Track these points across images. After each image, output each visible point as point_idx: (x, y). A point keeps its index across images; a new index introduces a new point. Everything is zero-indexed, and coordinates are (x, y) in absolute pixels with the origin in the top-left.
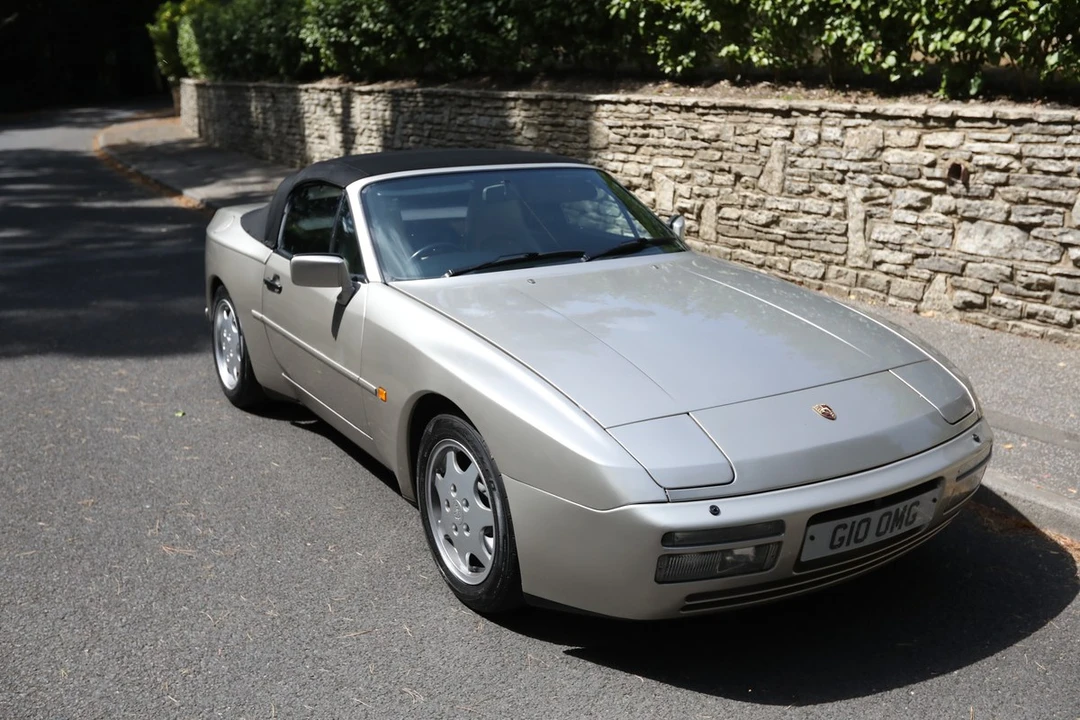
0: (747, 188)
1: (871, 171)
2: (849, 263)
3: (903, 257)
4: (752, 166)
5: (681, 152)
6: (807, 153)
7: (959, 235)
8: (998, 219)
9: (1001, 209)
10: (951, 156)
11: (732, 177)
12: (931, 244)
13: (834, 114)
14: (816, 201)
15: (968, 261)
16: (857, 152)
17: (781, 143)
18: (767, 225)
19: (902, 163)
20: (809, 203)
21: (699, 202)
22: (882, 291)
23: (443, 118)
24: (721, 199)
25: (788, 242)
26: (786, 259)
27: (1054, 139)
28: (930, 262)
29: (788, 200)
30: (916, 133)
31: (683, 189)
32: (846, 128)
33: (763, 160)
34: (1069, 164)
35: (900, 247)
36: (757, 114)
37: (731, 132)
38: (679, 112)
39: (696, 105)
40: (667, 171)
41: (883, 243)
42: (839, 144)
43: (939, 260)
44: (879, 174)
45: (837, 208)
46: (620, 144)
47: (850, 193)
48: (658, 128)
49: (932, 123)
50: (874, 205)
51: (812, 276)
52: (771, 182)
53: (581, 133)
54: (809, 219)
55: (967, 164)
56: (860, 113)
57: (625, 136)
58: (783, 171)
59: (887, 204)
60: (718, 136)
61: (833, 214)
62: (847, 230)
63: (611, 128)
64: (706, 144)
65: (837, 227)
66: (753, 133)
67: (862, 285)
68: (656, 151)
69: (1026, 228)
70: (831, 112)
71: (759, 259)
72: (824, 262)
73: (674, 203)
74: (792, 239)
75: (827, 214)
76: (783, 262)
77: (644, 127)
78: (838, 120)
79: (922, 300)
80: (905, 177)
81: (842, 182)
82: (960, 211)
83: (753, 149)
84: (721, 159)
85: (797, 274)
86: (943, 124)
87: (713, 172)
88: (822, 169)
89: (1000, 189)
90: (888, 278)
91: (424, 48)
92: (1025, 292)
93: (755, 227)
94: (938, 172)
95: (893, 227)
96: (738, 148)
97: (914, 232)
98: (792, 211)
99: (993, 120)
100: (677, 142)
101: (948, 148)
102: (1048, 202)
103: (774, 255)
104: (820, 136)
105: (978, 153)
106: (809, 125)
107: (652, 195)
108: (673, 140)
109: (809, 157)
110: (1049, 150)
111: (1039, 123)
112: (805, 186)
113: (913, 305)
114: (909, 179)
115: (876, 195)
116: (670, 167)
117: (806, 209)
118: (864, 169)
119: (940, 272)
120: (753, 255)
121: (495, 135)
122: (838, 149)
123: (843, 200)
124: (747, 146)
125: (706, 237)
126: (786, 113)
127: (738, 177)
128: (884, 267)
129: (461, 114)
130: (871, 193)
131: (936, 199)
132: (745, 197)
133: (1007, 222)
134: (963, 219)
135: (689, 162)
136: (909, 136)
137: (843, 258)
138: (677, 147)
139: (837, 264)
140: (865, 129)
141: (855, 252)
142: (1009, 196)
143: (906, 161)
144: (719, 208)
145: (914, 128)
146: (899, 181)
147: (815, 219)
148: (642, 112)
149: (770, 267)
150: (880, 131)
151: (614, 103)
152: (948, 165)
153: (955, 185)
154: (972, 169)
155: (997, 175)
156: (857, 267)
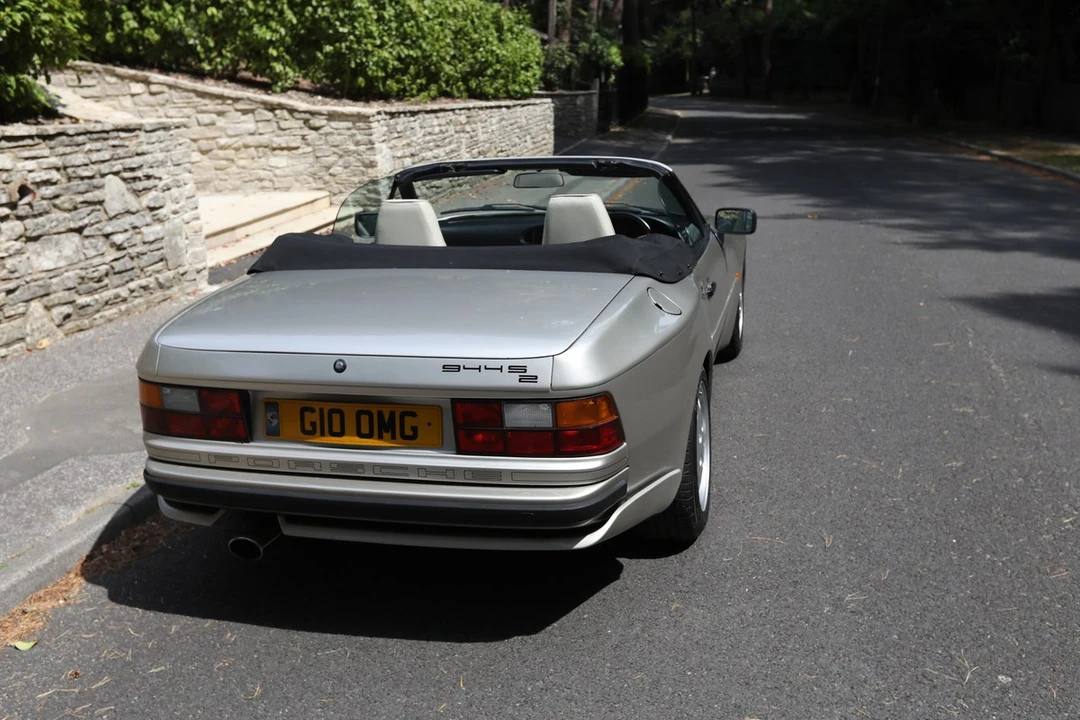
7: (33, 257)
8: (63, 230)
9: (65, 219)
10: (13, 178)
12: (17, 275)
15: (52, 278)
27: (77, 149)
28: (21, 294)
34: (95, 167)
43: (29, 288)
69: (79, 230)
79: (27, 335)
82: (27, 233)
89: (57, 202)
92: (97, 285)
94: (3, 200)
99: (31, 137)
101: (7, 171)
102: (89, 203)
105: (30, 171)
110: (79, 158)
111: (68, 135)
119: (32, 299)
131: (4, 226)
133: (69, 230)
134: (30, 239)
142: (66, 205)
152: (14, 187)
153: (20, 208)
154: (32, 187)
155: (53, 188)
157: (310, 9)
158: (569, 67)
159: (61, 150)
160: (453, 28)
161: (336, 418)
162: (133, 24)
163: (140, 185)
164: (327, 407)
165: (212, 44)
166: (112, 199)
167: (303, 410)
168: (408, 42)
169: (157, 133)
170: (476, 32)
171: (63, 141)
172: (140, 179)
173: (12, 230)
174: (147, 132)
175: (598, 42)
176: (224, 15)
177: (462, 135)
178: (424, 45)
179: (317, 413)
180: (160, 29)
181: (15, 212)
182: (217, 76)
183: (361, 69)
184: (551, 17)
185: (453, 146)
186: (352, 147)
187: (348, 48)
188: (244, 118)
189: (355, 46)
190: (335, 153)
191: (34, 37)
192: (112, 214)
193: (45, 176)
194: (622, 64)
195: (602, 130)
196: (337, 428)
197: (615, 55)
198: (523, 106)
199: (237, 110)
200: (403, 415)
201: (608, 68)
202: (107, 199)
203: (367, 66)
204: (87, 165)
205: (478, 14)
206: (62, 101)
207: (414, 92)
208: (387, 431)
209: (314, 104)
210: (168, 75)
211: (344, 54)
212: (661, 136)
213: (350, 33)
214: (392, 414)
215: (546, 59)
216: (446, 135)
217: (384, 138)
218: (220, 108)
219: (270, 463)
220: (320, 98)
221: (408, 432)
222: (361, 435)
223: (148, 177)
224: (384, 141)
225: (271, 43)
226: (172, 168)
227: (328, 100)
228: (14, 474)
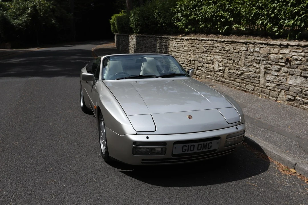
0: (236, 64)
1: (266, 60)
2: (260, 86)
3: (273, 85)
4: (237, 58)
5: (220, 54)
6: (251, 55)
7: (288, 79)
8: (298, 75)
9: (299, 72)
10: (287, 56)
11: (232, 61)
12: (281, 81)
13: (258, 44)
14: (252, 68)
15: (290, 87)
16: (263, 55)
17: (244, 52)
18: (240, 75)
19: (274, 58)
20: (251, 69)
21: (224, 68)
22: (268, 95)
23: (167, 44)
24: (229, 67)
25: (245, 80)
26: (244, 84)
28: (280, 87)
29: (246, 68)
30: (278, 49)
31: (221, 64)
32: (261, 48)
33: (240, 56)
35: (273, 82)
36: (239, 44)
37: (232, 49)
38: (220, 43)
39: (224, 41)
40: (217, 59)
41: (268, 80)
42: (259, 52)
43: (283, 86)
44: (268, 61)
45: (258, 70)
46: (206, 52)
47: (261, 66)
48: (215, 47)
49: (282, 47)
50: (267, 70)
51: (250, 89)
52: (241, 63)
53: (198, 48)
54: (250, 73)
55: (291, 59)
56: (264, 44)
57: (208, 49)
58: (245, 60)
59: (270, 70)
60: (229, 50)
61: (256, 72)
62: (260, 76)
63: (204, 47)
64: (226, 52)
65: (257, 76)
66: (238, 49)
67: (263, 93)
68: (215, 54)
69: (306, 77)
70: (257, 43)
71: (238, 84)
72: (254, 86)
73: (218, 68)
74: (246, 79)
75: (255, 72)
76: (244, 85)
77: (212, 47)
78: (259, 45)
79: (278, 97)
80: (275, 62)
81: (259, 63)
82: (289, 72)
83: (238, 53)
84: (230, 56)
85: (247, 89)
86: (285, 47)
87: (228, 60)
88: (254, 59)
89: (299, 66)
90: (269, 91)
91: (164, 25)
92: (305, 96)
93: (237, 75)
94: (283, 61)
95: (271, 76)
96: (234, 53)
97: (277, 78)
98: (246, 71)
99: (298, 46)
100: (220, 51)
101: (286, 54)
103: (241, 83)
104: (254, 50)
105: (294, 55)
106: (251, 47)
107: (213, 65)
108: (219, 51)
109: (251, 56)
112: (250, 64)
113: (276, 99)
114: (276, 63)
115: (267, 67)
116: (218, 58)
117: (250, 70)
118: (264, 59)
119: (283, 90)
120: (236, 83)
121: (178, 49)
122: (258, 54)
123: (259, 68)
124: (236, 52)
125: (225, 78)
126: (246, 43)
127: (234, 61)
128: (269, 88)
129: (171, 43)
130: (266, 66)
131: (283, 68)
132: (235, 67)
133: (300, 76)
134: (290, 74)
135: (222, 57)
136: (276, 50)
137: (258, 85)
138: (220, 52)
139: (257, 86)
140: (265, 48)
141: (261, 83)
142: (301, 68)
143: (275, 57)
144: (229, 70)
145: (278, 48)
146: (273, 63)
147: (252, 73)
148: (212, 43)
149: (240, 87)
150: (269, 49)
151: (205, 40)
155: (298, 62)
156: (262, 87)
181: (286, 65)
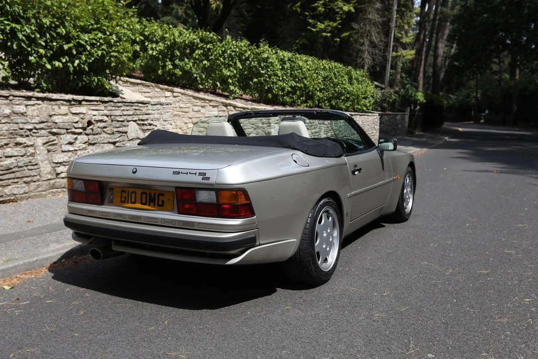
1: (47, 128)
8: (106, 142)
9: (107, 138)
10: (86, 117)
13: (17, 98)
14: (15, 149)
16: (38, 118)
19: (64, 122)
20: (9, 151)
27: (117, 108)
30: (67, 107)
32: (26, 106)
34: (125, 117)
41: (60, 163)
42: (27, 114)
44: (52, 129)
45: (31, 150)
47: (36, 141)
49: (73, 103)
50: (51, 145)
54: (12, 160)
56: (35, 97)
59: (56, 144)
61: (28, 154)
62: (38, 161)
65: (32, 161)
67: (52, 188)
69: (114, 143)
70: (15, 96)
72: (26, 183)
75: (25, 155)
78: (21, 101)
81: (29, 136)
82: (90, 141)
85: (9, 195)
86: (77, 103)
88: (16, 130)
89: (105, 130)
94: (80, 126)
95: (63, 155)
97: (72, 154)
99: (97, 101)
101: (84, 114)
102: (120, 132)
104: (11, 111)
105: (94, 115)
109: (4, 123)
110: (118, 113)
111: (114, 102)
112: (5, 141)
114: (67, 129)
115: (51, 140)
118: (44, 127)
122: (26, 118)
123: (32, 145)
128: (62, 175)
130: (49, 139)
131: (79, 137)
134: (90, 144)
136: (64, 109)
137: (38, 177)
139: (34, 182)
140: (41, 106)
141: (45, 172)
142: (109, 132)
143: (65, 121)
145: (65, 105)
146: (63, 131)
147: (15, 160)
150: (50, 107)
152: (86, 121)
153: (87, 130)
154: (94, 122)
155: (104, 123)
156: (49, 179)
157: (248, 62)
158: (394, 101)
159: (110, 108)
160: (323, 75)
161: (133, 195)
162: (171, 67)
163: (145, 128)
164: (131, 190)
165: (204, 77)
166: (131, 132)
167: (122, 191)
168: (297, 80)
169: (157, 106)
170: (336, 79)
171: (111, 105)
172: (146, 125)
173: (83, 139)
174: (152, 105)
175: (410, 89)
176: (210, 64)
177: (322, 125)
178: (305, 82)
179: (127, 192)
180: (182, 69)
181: (85, 132)
182: (206, 91)
183: (270, 90)
184: (386, 76)
185: (316, 130)
186: (261, 125)
187: (264, 80)
188: (213, 109)
189: (268, 79)
190: (252, 127)
191: (106, 61)
192: (130, 138)
193: (100, 118)
194: (425, 101)
195: (410, 133)
196: (133, 200)
197: (420, 97)
198: (361, 115)
199: (210, 106)
200: (159, 195)
201: (415, 102)
202: (129, 132)
203: (274, 89)
204: (121, 116)
205: (338, 70)
206: (122, 92)
207: (299, 103)
208: (152, 202)
209: (247, 105)
210: (184, 90)
211: (263, 83)
212: (441, 137)
213: (265, 73)
214: (155, 194)
215: (382, 96)
216: (313, 124)
217: (277, 122)
218: (203, 104)
219: (107, 215)
220: (250, 102)
221: (160, 203)
222: (142, 204)
223: (150, 125)
224: (276, 123)
225: (230, 77)
226: (162, 122)
227: (254, 103)
228: (45, 230)
